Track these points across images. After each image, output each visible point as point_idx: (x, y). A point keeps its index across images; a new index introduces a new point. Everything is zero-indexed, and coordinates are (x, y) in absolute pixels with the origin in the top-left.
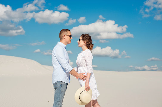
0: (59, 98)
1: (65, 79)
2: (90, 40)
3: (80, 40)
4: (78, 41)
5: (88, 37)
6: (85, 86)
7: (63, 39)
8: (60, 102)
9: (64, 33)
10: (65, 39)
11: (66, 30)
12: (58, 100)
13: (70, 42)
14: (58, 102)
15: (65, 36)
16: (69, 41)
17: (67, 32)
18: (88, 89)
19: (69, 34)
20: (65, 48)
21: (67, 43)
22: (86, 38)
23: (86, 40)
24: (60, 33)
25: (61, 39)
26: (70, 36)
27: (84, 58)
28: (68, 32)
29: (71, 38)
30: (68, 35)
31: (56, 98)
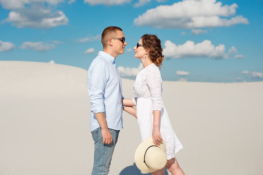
0: (102, 160)
1: (114, 122)
2: (157, 48)
3: (138, 46)
4: (135, 48)
5: (155, 42)
6: (154, 137)
7: (109, 46)
8: (105, 166)
9: (109, 35)
10: (111, 45)
11: (114, 28)
12: (101, 163)
13: (122, 52)
14: (100, 166)
15: (112, 41)
16: (120, 50)
17: (115, 32)
18: (158, 142)
19: (121, 37)
20: (114, 63)
21: (117, 54)
22: (149, 43)
23: (149, 47)
24: (103, 35)
25: (105, 45)
26: (123, 40)
27: (145, 83)
28: (118, 32)
29: (123, 43)
30: (117, 37)
31: (97, 159)
